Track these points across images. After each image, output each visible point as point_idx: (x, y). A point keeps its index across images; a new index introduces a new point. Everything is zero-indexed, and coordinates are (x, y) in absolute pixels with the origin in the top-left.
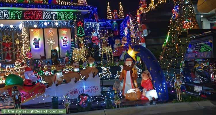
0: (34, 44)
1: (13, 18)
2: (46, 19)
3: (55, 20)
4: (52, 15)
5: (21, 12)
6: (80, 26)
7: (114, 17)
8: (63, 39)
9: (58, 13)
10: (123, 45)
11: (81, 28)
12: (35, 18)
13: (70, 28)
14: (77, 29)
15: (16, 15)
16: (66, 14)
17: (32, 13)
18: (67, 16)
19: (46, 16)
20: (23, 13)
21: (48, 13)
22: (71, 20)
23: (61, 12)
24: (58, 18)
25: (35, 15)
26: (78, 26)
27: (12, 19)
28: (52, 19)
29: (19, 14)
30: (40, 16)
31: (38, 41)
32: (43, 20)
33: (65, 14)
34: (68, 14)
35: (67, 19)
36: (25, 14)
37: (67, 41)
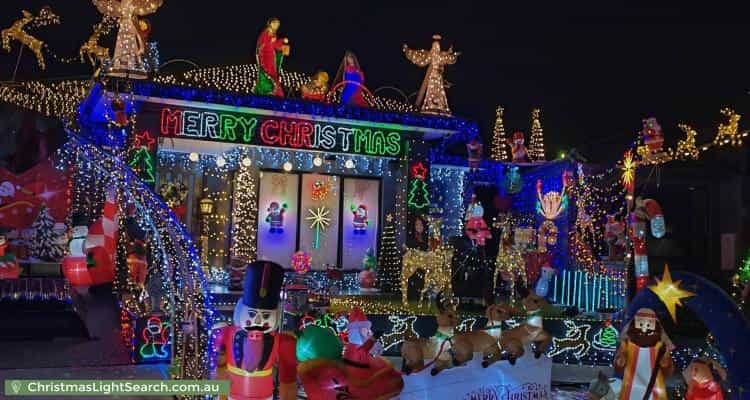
0: (267, 220)
1: (230, 138)
2: (321, 148)
3: (348, 152)
4: (339, 138)
5: (253, 122)
6: (419, 176)
7: (515, 156)
8: (355, 213)
9: (359, 133)
10: (543, 249)
11: (420, 184)
12: (292, 141)
13: (379, 179)
14: (410, 187)
15: (239, 129)
16: (378, 138)
17: (283, 125)
18: (383, 143)
19: (322, 138)
20: (259, 124)
21: (328, 129)
22: (392, 156)
23: (367, 131)
24: (358, 148)
25: (293, 134)
26: (411, 178)
27: (227, 141)
28: (338, 148)
29: (248, 127)
30: (306, 138)
31: (282, 211)
32: (315, 149)
33: (378, 135)
34: (386, 136)
35: (382, 150)
36: (264, 128)
37: (365, 218)
